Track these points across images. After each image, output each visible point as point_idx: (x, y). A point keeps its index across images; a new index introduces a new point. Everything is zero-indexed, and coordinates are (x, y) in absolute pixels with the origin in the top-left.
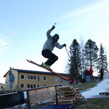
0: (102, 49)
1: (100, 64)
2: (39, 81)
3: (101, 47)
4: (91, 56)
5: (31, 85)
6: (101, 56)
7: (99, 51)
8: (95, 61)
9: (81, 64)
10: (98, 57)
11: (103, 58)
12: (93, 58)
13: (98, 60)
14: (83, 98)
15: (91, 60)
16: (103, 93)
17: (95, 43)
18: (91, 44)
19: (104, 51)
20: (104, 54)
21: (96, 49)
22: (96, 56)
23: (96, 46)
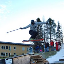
0: (59, 26)
1: (57, 37)
2: (10, 50)
3: (59, 24)
4: (50, 31)
5: (4, 53)
6: (58, 31)
7: (57, 27)
8: (54, 35)
9: (43, 37)
10: (56, 32)
11: (60, 33)
12: (52, 32)
13: (56, 34)
14: (49, 63)
15: (51, 34)
16: (62, 60)
17: (54, 21)
18: (50, 21)
19: (61, 28)
20: (61, 30)
21: (55, 25)
22: (54, 31)
23: (55, 23)
